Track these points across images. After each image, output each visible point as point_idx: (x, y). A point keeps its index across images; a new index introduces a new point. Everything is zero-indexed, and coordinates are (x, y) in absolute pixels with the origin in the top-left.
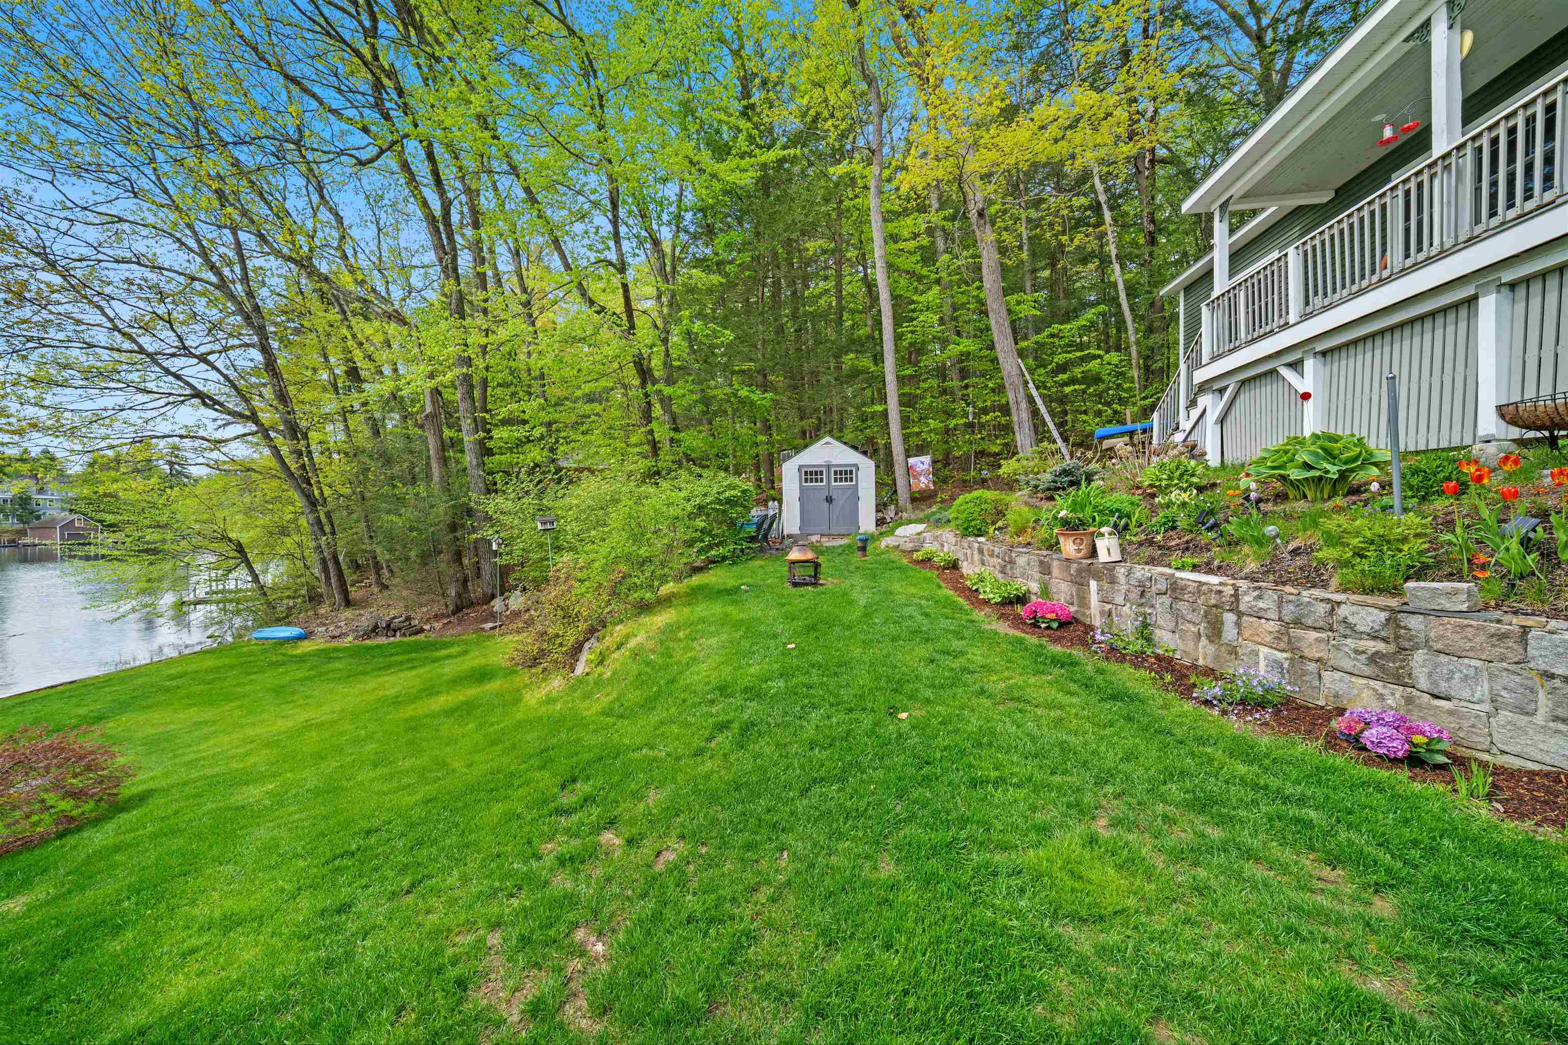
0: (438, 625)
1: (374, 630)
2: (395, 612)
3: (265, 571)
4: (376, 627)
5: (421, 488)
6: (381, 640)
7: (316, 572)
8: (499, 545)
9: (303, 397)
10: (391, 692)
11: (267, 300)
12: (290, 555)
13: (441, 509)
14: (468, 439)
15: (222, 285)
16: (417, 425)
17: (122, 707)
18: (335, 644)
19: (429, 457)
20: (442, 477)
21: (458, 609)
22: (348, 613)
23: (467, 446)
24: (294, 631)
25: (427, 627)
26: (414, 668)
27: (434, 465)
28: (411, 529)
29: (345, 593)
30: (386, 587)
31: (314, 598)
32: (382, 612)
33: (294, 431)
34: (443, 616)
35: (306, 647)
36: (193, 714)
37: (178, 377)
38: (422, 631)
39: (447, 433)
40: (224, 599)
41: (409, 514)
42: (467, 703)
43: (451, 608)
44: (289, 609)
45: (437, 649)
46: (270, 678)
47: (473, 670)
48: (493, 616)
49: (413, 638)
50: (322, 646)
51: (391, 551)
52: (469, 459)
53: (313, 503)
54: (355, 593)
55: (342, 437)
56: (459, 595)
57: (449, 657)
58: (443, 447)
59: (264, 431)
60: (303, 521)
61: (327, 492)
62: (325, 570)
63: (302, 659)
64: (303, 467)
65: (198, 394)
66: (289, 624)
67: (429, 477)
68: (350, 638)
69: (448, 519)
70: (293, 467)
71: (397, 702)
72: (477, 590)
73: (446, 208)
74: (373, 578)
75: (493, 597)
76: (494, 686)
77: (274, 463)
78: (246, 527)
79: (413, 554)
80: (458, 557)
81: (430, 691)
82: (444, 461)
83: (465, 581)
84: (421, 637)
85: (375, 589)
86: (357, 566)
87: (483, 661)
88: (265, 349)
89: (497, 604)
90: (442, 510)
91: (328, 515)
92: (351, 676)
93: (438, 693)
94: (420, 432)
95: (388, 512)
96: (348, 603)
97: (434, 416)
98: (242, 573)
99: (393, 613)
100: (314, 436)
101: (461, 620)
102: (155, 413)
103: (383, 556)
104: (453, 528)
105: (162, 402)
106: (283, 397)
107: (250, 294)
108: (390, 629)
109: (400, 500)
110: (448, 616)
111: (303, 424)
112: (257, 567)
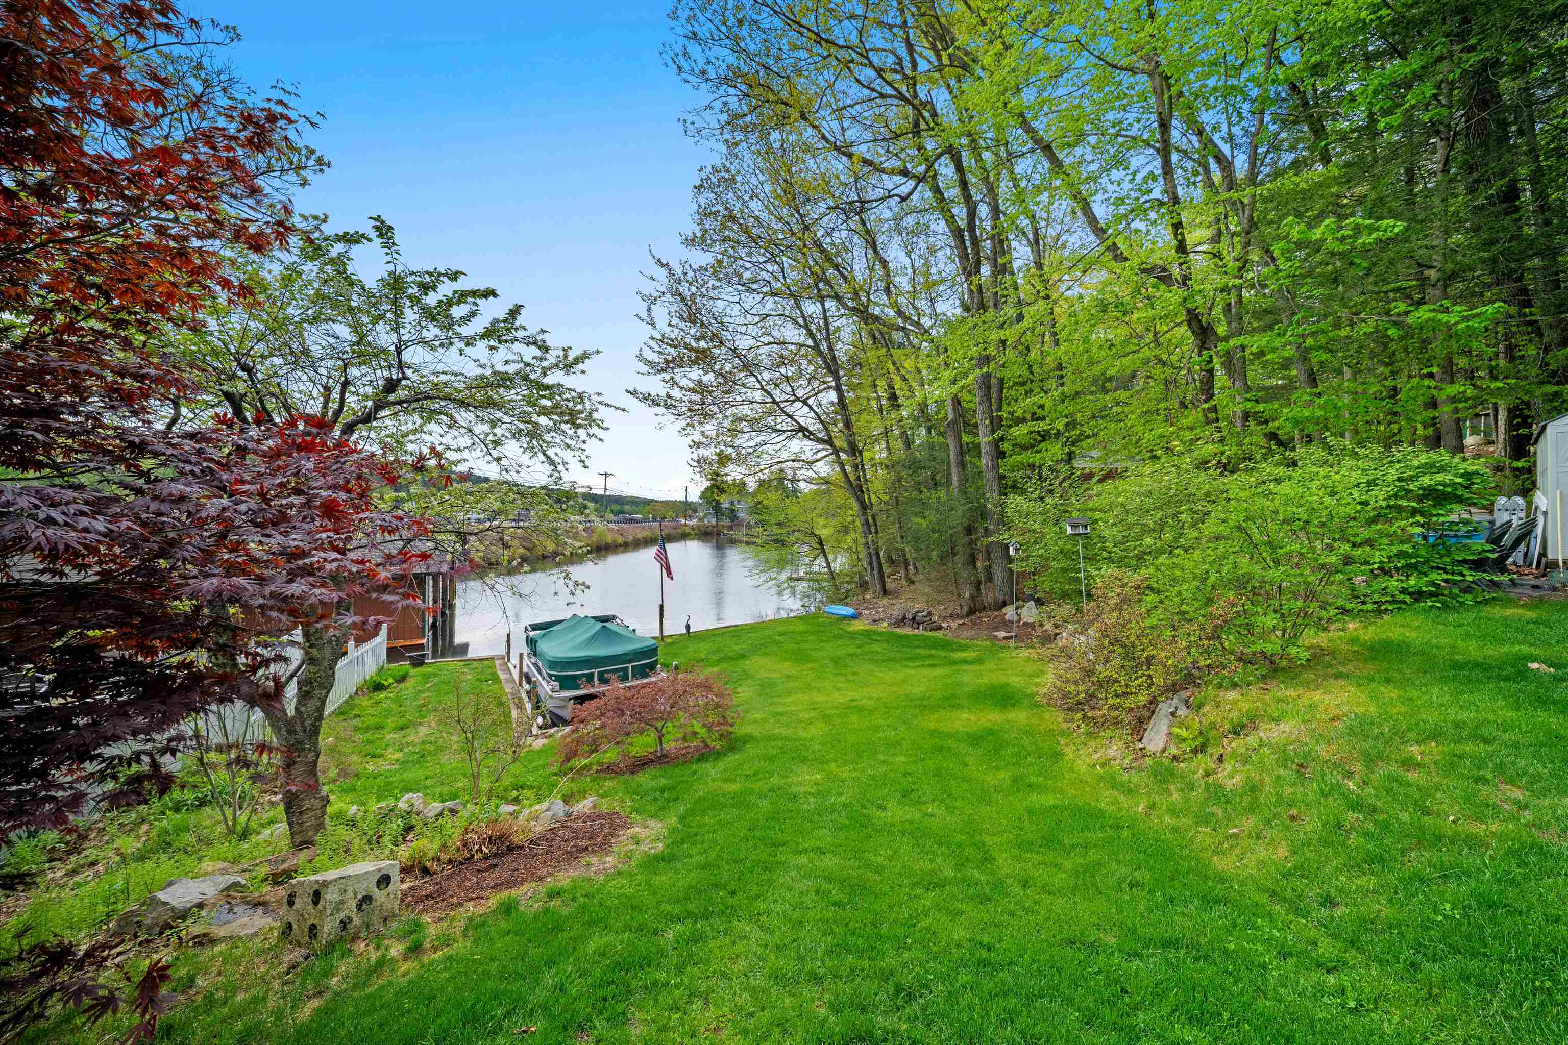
0: (954, 624)
1: (902, 621)
2: (918, 606)
3: (835, 560)
4: (904, 618)
5: (942, 494)
6: (906, 631)
7: (865, 564)
8: (1017, 550)
9: (859, 423)
10: (917, 690)
11: (842, 351)
12: (849, 550)
13: (960, 511)
14: (985, 440)
15: (816, 347)
16: (940, 434)
17: (755, 650)
18: (874, 627)
19: (949, 463)
20: (960, 481)
21: (972, 612)
22: (885, 601)
23: (984, 449)
24: (849, 611)
25: (944, 625)
26: (934, 666)
27: (954, 471)
28: (934, 531)
29: (883, 583)
30: (912, 582)
31: (864, 586)
32: (909, 604)
33: (854, 450)
34: (960, 617)
35: (857, 626)
36: (788, 668)
37: (791, 417)
38: (939, 628)
39: (966, 439)
40: (812, 577)
41: (933, 517)
42: (991, 732)
43: (965, 609)
44: (848, 591)
45: (954, 650)
46: (832, 649)
47: (993, 687)
48: (1005, 624)
49: (934, 634)
50: (867, 627)
51: (917, 550)
52: (985, 462)
53: (864, 507)
54: (891, 585)
55: (884, 455)
56: (972, 597)
57: (965, 662)
58: (962, 451)
59: (836, 452)
60: (858, 523)
61: (874, 499)
62: (871, 563)
63: (852, 636)
64: (859, 478)
65: (802, 429)
66: (846, 604)
67: (949, 483)
68: (885, 624)
69: (965, 522)
70: (852, 478)
71: (924, 705)
72: (989, 595)
73: (972, 215)
74: (903, 572)
75: (1004, 604)
76: (1020, 716)
77: (841, 477)
78: (825, 526)
79: (934, 554)
80: (972, 560)
81: (951, 701)
82: (962, 465)
83: (979, 583)
84: (938, 634)
85: (904, 582)
86: (892, 562)
87: (1003, 679)
88: (838, 388)
89: (1009, 612)
90: (959, 515)
91: (873, 517)
92: (886, 661)
93: (959, 707)
94: (942, 439)
95: (916, 515)
96: (885, 592)
97: (954, 422)
98: (821, 561)
99: (918, 607)
100: (866, 455)
101: (974, 624)
102: (779, 446)
103: (911, 554)
104: (969, 530)
105: (782, 438)
106: (848, 424)
107: (831, 348)
108: (915, 622)
109: (925, 505)
110: (962, 617)
111: (860, 445)
112: (830, 557)
